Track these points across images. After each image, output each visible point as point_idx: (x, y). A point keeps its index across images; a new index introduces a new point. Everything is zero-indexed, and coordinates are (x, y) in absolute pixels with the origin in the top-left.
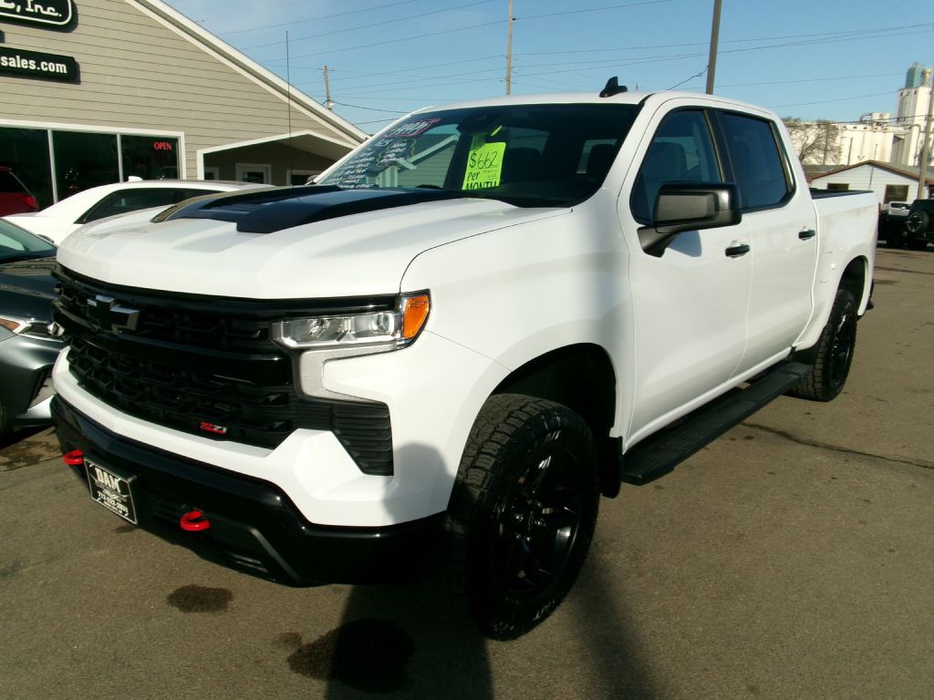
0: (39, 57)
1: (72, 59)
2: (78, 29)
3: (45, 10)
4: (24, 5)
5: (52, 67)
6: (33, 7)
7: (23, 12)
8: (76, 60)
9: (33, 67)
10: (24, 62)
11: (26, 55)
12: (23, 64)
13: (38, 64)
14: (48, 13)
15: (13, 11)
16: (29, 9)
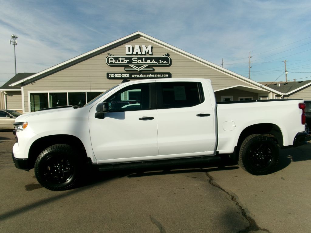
0: (161, 74)
1: (169, 73)
2: (172, 65)
3: (164, 62)
4: (159, 62)
5: (164, 76)
6: (161, 62)
7: (159, 64)
8: (171, 73)
9: (160, 76)
10: (158, 75)
11: (159, 73)
12: (158, 76)
13: (161, 75)
14: (164, 63)
15: (157, 64)
16: (160, 63)
